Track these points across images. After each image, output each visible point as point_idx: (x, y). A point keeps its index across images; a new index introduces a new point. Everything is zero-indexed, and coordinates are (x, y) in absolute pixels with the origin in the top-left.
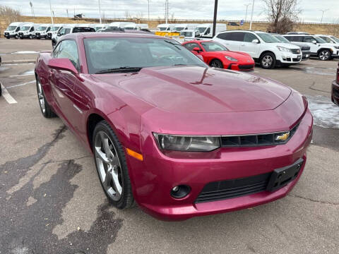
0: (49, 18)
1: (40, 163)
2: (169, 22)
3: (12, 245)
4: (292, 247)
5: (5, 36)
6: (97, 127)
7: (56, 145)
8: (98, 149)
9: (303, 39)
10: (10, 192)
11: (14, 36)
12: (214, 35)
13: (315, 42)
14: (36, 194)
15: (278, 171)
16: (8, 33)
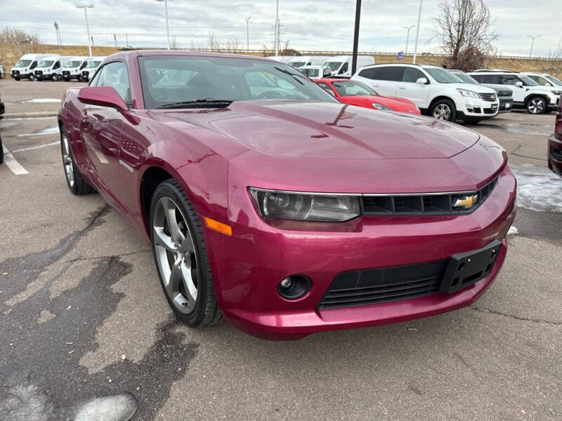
0: (85, 48)
1: (62, 260)
2: (280, 54)
3: (11, 380)
4: (484, 387)
5: (13, 76)
6: (158, 190)
7: (90, 233)
8: (158, 230)
9: (500, 79)
10: (11, 303)
11: (27, 77)
12: (354, 71)
13: (521, 84)
14: (54, 306)
15: (458, 257)
16: (18, 72)
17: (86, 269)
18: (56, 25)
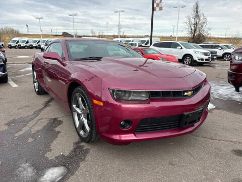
0: (39, 35)
1: (35, 120)
2: (121, 37)
3: (20, 162)
5: (8, 47)
6: (75, 90)
7: (45, 110)
8: (74, 106)
9: (212, 47)
10: (17, 135)
11: (15, 47)
12: (151, 44)
13: (220, 48)
14: (33, 136)
15: (186, 114)
16: (11, 45)
17: (45, 123)
18: (27, 26)
